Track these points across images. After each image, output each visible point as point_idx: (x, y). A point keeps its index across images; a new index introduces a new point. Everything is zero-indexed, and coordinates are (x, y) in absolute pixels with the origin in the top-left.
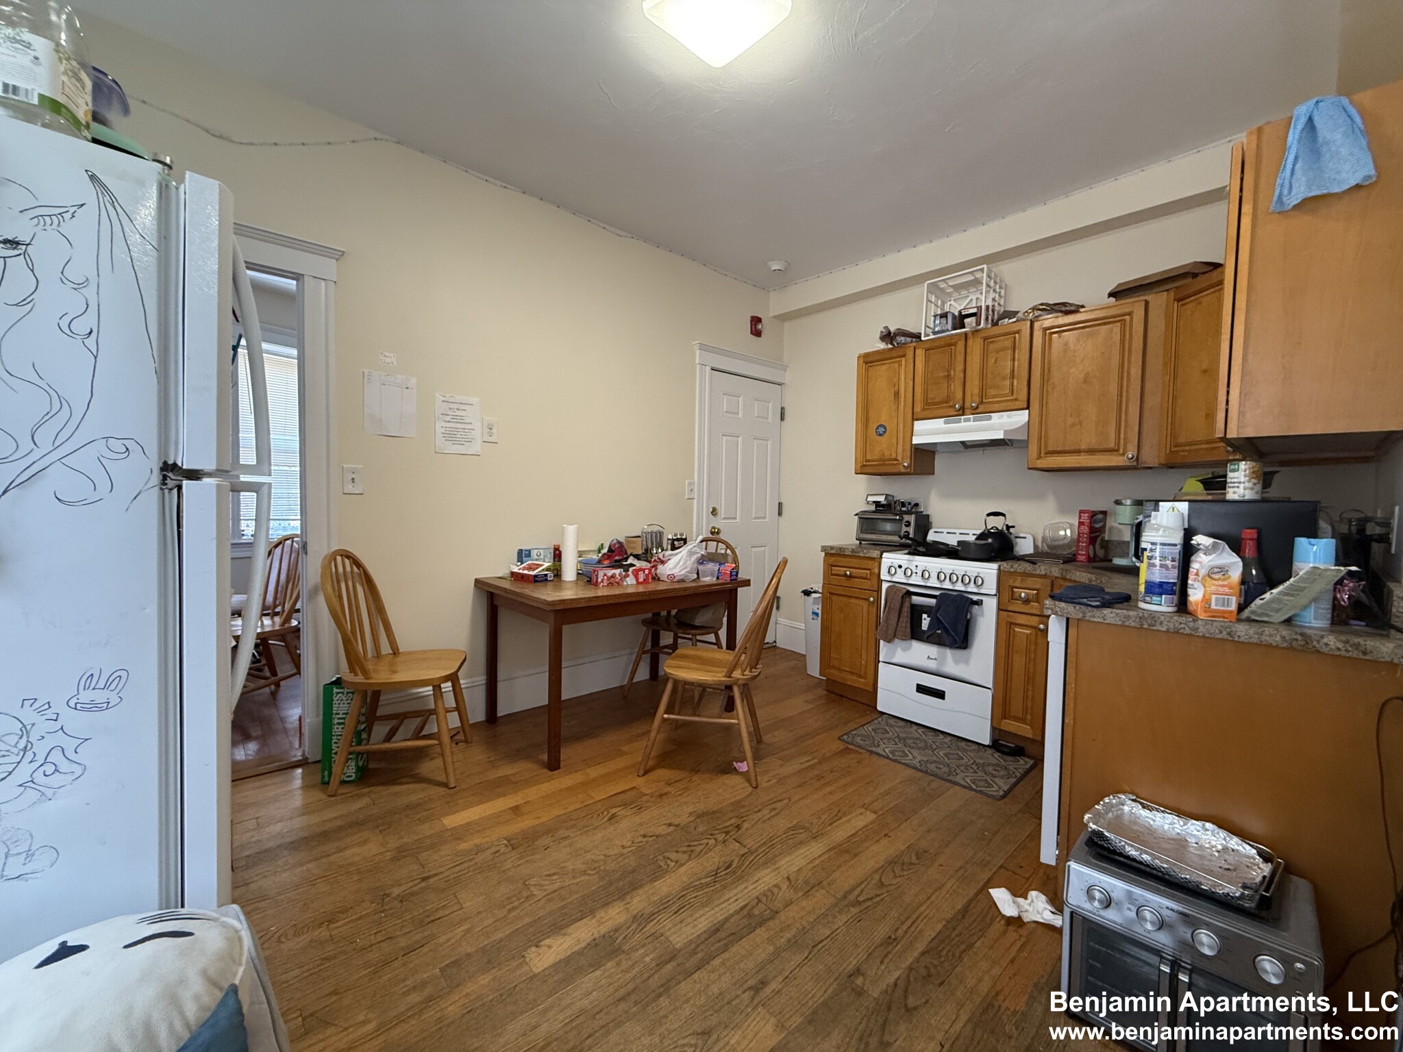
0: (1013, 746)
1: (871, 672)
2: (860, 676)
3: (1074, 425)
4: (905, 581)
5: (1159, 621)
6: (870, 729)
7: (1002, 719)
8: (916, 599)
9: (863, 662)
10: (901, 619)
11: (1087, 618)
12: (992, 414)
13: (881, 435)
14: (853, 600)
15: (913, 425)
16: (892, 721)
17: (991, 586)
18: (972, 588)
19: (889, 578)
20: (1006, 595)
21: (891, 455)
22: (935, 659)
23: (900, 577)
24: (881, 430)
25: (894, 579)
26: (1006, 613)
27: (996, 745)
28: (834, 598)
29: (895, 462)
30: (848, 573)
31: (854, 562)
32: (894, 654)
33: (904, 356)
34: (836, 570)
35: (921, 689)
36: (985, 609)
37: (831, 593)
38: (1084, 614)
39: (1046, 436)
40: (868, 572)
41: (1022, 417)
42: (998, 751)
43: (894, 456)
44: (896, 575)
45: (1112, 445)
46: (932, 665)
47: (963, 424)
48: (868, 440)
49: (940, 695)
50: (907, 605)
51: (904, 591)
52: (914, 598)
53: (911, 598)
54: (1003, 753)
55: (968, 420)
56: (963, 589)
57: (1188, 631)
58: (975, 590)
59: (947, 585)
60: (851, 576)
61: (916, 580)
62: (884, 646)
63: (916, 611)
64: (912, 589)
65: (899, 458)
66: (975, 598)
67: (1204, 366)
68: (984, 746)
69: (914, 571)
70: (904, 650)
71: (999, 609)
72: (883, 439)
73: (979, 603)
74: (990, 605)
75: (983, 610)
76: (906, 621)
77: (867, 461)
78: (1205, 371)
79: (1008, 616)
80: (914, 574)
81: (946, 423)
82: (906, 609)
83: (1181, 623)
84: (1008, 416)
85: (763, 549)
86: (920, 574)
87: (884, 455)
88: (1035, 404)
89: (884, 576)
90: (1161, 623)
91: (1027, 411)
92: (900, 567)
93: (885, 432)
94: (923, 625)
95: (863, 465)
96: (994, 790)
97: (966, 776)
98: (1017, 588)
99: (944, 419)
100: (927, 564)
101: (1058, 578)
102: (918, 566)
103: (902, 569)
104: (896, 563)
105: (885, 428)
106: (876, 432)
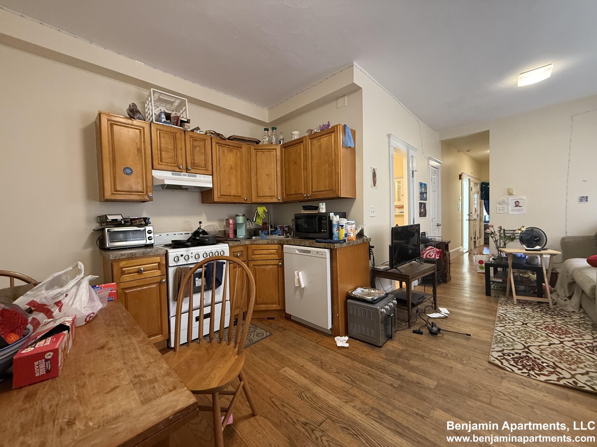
1: (166, 327)
2: (157, 334)
3: (228, 185)
4: (186, 263)
9: (159, 324)
12: (197, 175)
13: (128, 174)
14: (146, 287)
15: (152, 172)
19: (175, 264)
21: (137, 188)
23: (182, 262)
24: (128, 171)
28: (128, 291)
29: (141, 194)
30: (142, 269)
33: (142, 127)
34: (129, 270)
35: (198, 319)
39: (220, 189)
40: (157, 264)
41: (210, 178)
43: (139, 189)
44: (180, 261)
45: (240, 195)
47: (182, 177)
49: (208, 316)
51: (186, 269)
55: (185, 175)
57: (354, 244)
61: (192, 260)
62: (173, 307)
64: (191, 266)
65: (145, 191)
67: (267, 173)
69: (190, 256)
71: (230, 264)
72: (129, 177)
77: (117, 191)
78: (267, 175)
80: (190, 258)
81: (173, 174)
83: (353, 242)
84: (204, 177)
86: (194, 257)
87: (132, 188)
88: (215, 173)
89: (171, 263)
90: (351, 243)
91: (212, 176)
92: (182, 255)
93: (132, 173)
94: (196, 284)
95: (113, 194)
96: (265, 334)
97: (253, 337)
98: (235, 252)
99: (171, 172)
100: (197, 251)
101: (250, 244)
102: (192, 253)
103: (183, 257)
104: (179, 254)
105: (131, 170)
106: (124, 171)
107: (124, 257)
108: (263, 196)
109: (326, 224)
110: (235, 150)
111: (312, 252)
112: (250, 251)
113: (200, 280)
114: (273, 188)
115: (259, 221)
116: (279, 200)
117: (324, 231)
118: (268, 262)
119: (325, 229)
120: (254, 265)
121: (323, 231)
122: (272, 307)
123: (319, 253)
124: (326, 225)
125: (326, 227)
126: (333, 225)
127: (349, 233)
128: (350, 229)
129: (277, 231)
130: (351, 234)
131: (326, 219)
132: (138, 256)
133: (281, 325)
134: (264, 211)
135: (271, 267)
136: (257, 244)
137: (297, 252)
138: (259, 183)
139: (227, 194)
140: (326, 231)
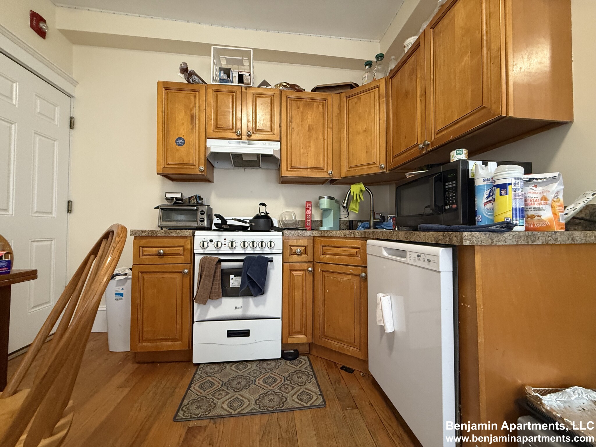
0: (293, 351)
1: (186, 333)
2: (175, 340)
3: (304, 153)
4: (216, 252)
5: (537, 237)
6: (197, 388)
7: (289, 336)
8: (224, 265)
9: (178, 327)
10: (215, 283)
11: (495, 243)
12: (260, 142)
13: (180, 145)
14: (167, 276)
15: (206, 141)
16: (208, 369)
17: (278, 248)
18: (267, 250)
19: (202, 252)
20: (288, 252)
21: (190, 161)
22: (241, 308)
23: (211, 249)
24: (180, 141)
25: (206, 252)
26: (288, 264)
27: (284, 356)
28: (146, 276)
29: (192, 167)
30: (162, 252)
31: (166, 242)
32: (206, 314)
33: (198, 91)
34: (147, 251)
35: (231, 334)
36: (275, 264)
37: (142, 273)
38: (492, 240)
39: (291, 158)
40: (181, 248)
41: (277, 146)
42: (287, 359)
43: (191, 162)
44: (208, 249)
45: (322, 166)
46: (239, 313)
47: (241, 145)
48: (169, 148)
49: (246, 333)
50: (219, 270)
51: (217, 260)
52: (223, 264)
53: (221, 264)
54: (290, 360)
55: (246, 143)
56: (261, 252)
57: (552, 242)
58: (269, 252)
59: (249, 251)
60: (164, 255)
61: (225, 250)
62: (198, 308)
63: (226, 274)
64: (222, 258)
65: (196, 164)
66: (269, 256)
67: (364, 128)
68: (277, 359)
69: (223, 243)
70: (215, 307)
71: (284, 262)
72: (182, 148)
73: (271, 260)
74: (278, 260)
75: (273, 263)
76: (219, 284)
77: (168, 164)
79: (289, 266)
80: (223, 246)
81: (230, 143)
82: (219, 274)
83: (549, 237)
84: (269, 144)
85: (49, 243)
86: (228, 245)
87: (183, 161)
88: (284, 139)
89: (197, 249)
90: (539, 238)
91: (280, 142)
92: (211, 241)
93: (184, 143)
94: (231, 284)
95: (165, 167)
96: (315, 398)
97: (292, 396)
98: (294, 246)
99: (228, 140)
100: (233, 237)
101: (319, 237)
102: (225, 239)
103: (213, 243)
104: (208, 239)
105: (184, 140)
106: (176, 142)
107: (144, 234)
108: (358, 166)
109: (456, 189)
110: (315, 104)
111: (408, 253)
112: (318, 246)
113: (236, 280)
114: (373, 151)
115: (354, 207)
116: (382, 168)
117: (451, 208)
118: (345, 269)
119: (453, 203)
120: (323, 271)
121: (447, 207)
122: (349, 351)
123: (423, 257)
124: (456, 191)
125: (456, 196)
126: (476, 189)
127: (535, 209)
128: (539, 197)
129: (385, 223)
130: (541, 213)
131: (455, 178)
132: (159, 235)
133: (355, 391)
134: (361, 191)
135: (349, 277)
136: (328, 237)
137: (385, 254)
138: (351, 146)
139: (302, 166)
140: (455, 206)
